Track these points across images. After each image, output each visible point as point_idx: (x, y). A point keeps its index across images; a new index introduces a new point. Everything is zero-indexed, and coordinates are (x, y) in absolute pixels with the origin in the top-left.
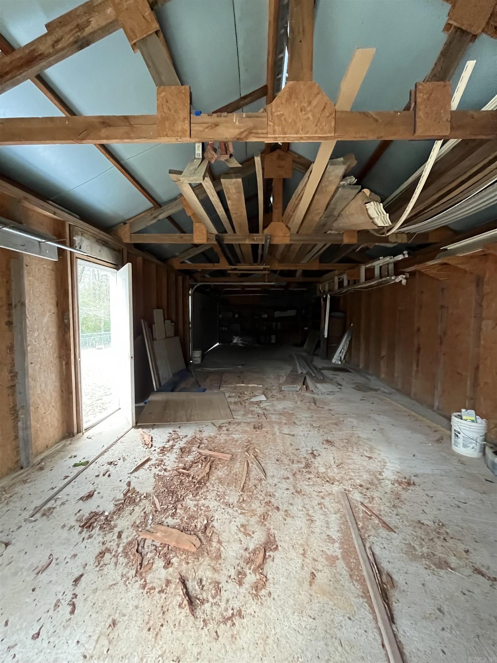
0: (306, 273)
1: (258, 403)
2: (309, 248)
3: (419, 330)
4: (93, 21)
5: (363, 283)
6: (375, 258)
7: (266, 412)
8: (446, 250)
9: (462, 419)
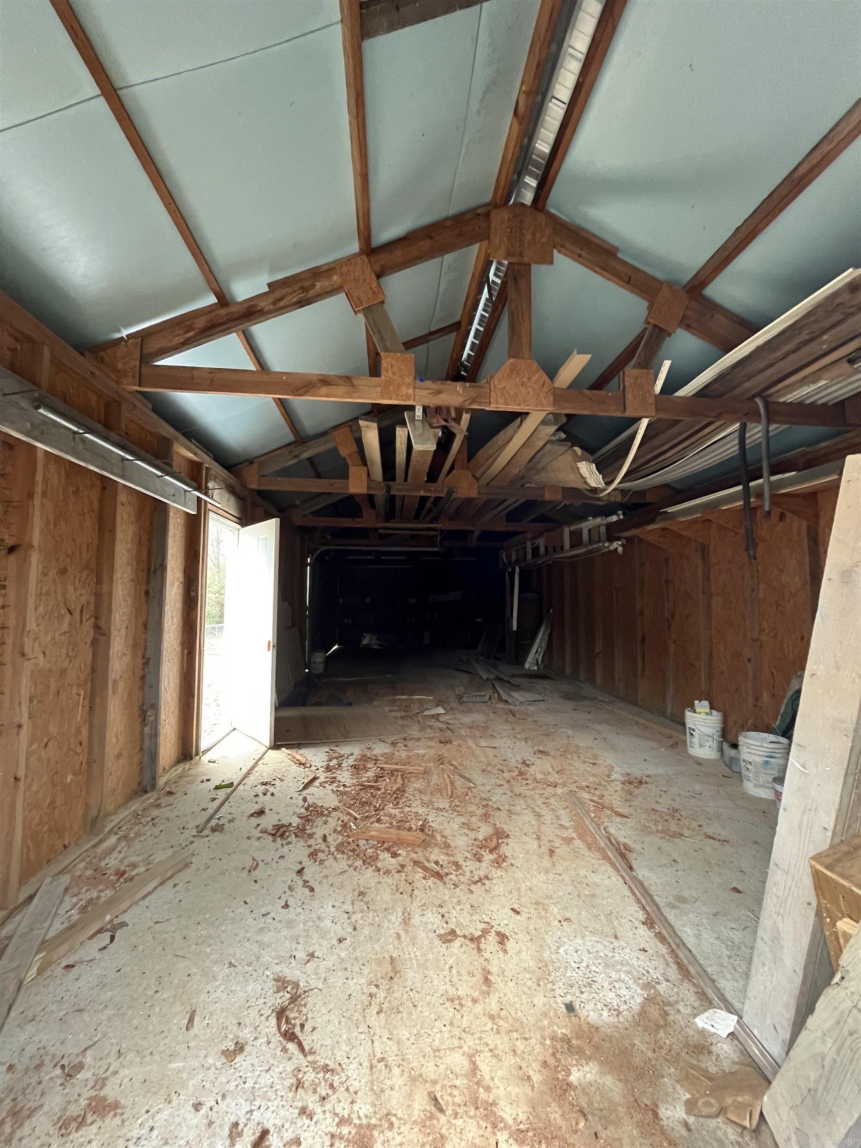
0: (486, 535)
1: (436, 717)
2: (497, 503)
3: (642, 613)
4: (318, 285)
5: (569, 552)
6: (583, 518)
7: (450, 727)
8: (666, 512)
9: (695, 712)
